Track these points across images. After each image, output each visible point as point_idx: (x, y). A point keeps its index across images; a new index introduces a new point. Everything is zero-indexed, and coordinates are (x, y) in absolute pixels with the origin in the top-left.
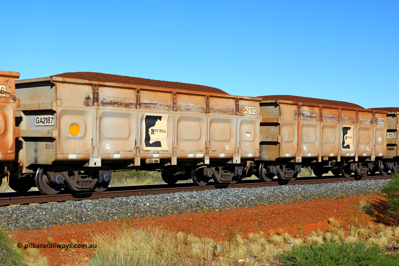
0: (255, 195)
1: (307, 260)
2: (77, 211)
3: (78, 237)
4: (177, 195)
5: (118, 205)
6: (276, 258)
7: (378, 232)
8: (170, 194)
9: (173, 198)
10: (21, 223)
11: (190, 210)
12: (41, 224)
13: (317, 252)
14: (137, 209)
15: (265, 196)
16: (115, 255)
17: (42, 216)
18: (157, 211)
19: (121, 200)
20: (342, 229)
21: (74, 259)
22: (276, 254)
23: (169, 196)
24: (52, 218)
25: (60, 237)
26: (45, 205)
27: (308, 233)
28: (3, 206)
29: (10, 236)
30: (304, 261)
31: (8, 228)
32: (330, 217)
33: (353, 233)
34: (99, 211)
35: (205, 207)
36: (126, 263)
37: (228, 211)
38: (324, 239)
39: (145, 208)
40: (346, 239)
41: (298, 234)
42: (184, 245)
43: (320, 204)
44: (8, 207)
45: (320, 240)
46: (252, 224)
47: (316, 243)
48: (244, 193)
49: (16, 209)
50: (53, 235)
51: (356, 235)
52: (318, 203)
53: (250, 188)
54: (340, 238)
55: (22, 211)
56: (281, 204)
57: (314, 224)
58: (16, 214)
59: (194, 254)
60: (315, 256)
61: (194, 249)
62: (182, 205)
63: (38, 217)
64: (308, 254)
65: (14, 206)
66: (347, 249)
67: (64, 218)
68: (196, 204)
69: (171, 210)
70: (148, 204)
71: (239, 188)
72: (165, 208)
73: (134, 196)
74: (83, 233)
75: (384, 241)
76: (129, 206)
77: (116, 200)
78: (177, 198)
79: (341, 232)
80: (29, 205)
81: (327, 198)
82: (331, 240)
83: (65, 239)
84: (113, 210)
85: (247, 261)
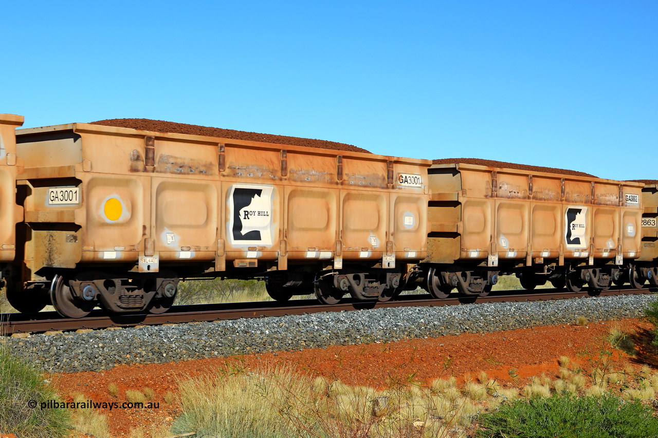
0: (440, 319)
1: (524, 423)
2: (153, 342)
3: (155, 384)
4: (313, 317)
5: (219, 332)
6: (474, 420)
7: (641, 379)
8: (303, 316)
9: (308, 322)
10: (64, 361)
11: (334, 342)
12: (96, 363)
13: (542, 410)
14: (250, 339)
15: (457, 320)
16: (215, 414)
17: (97, 350)
18: (282, 343)
19: (224, 325)
20: (581, 374)
21: (148, 419)
22: (475, 414)
23: (301, 318)
24: (114, 352)
25: (126, 384)
26: (103, 333)
27: (525, 380)
28: (36, 333)
29: (46, 381)
30: (520, 425)
31: (43, 368)
32: (562, 354)
33: (598, 380)
34: (189, 342)
35: (359, 337)
36: (232, 426)
37: (396, 344)
38: (553, 390)
39: (262, 339)
40: (588, 390)
41: (509, 382)
42: (325, 398)
43: (546, 333)
44: (44, 335)
45: (545, 391)
46: (436, 364)
47: (538, 396)
48: (422, 316)
49: (56, 339)
50: (116, 380)
51: (605, 384)
52: (542, 332)
53: (431, 306)
54: (578, 389)
55: (66, 342)
56: (482, 332)
57: (536, 366)
58: (56, 346)
59: (342, 412)
60: (538, 417)
61: (342, 404)
62: (323, 334)
63: (91, 351)
64: (526, 413)
65: (53, 333)
66: (590, 407)
67: (133, 354)
68: (344, 332)
69: (305, 341)
70: (267, 332)
71: (414, 307)
72: (295, 338)
73: (245, 319)
74: (163, 378)
75: (650, 395)
76: (238, 334)
77: (216, 325)
78: (314, 323)
79: (580, 379)
80: (77, 332)
81: (556, 324)
82: (564, 392)
83: (135, 386)
84: (211, 341)
85: (428, 424)
